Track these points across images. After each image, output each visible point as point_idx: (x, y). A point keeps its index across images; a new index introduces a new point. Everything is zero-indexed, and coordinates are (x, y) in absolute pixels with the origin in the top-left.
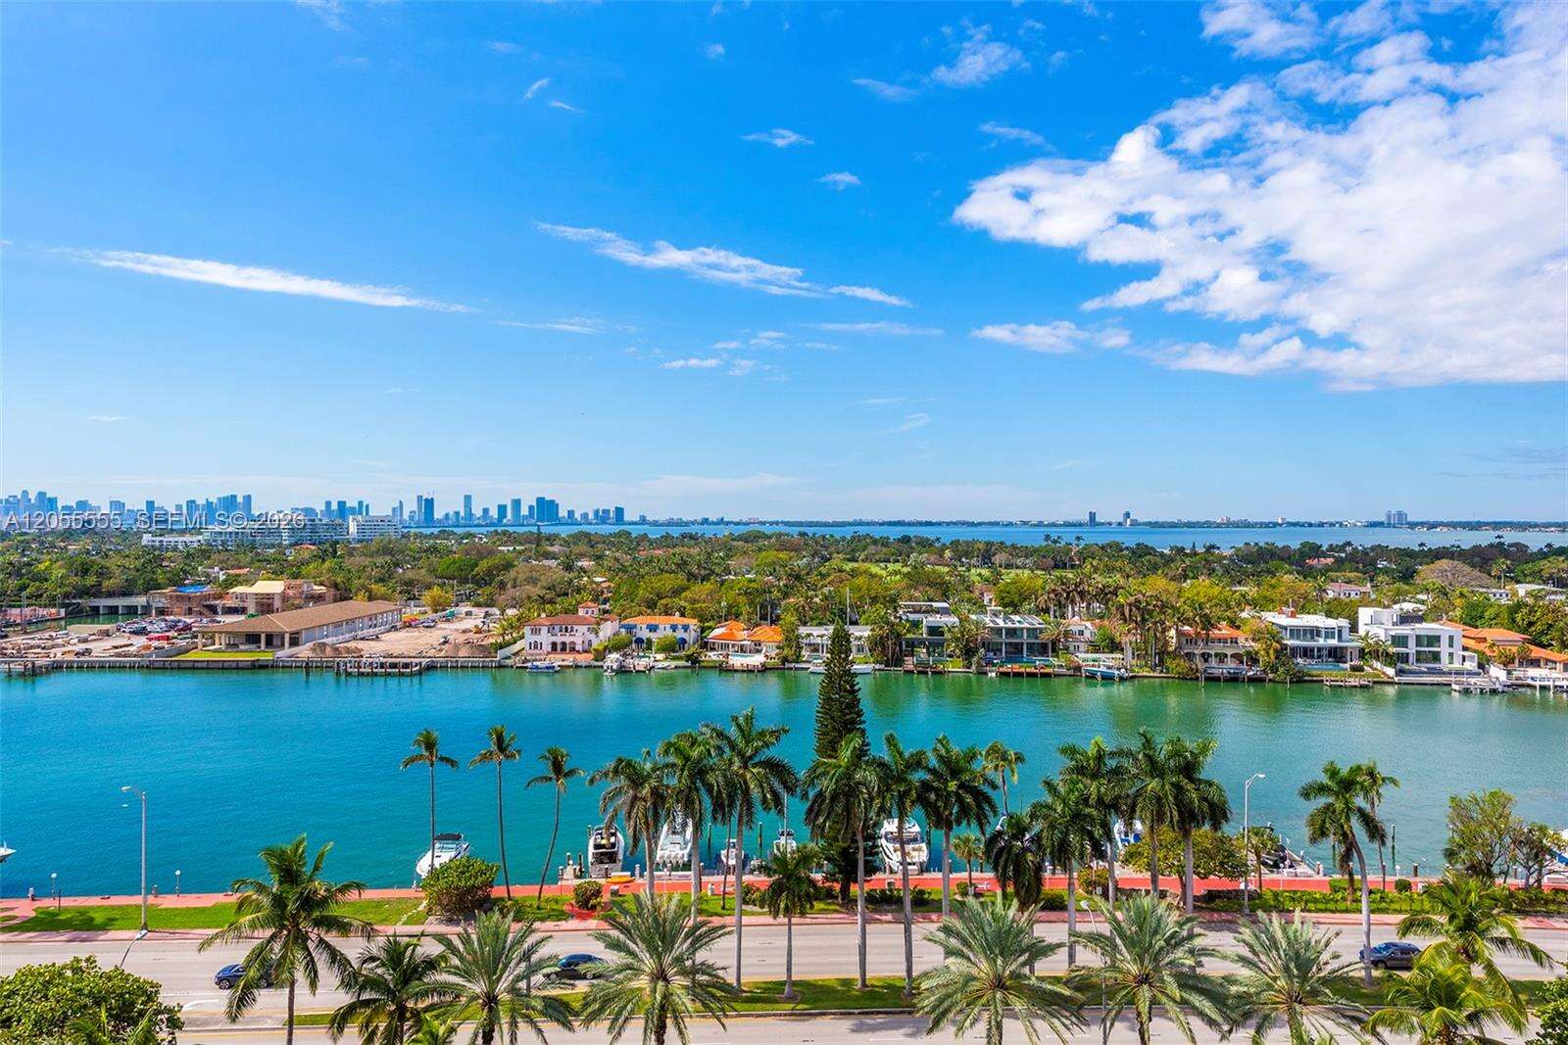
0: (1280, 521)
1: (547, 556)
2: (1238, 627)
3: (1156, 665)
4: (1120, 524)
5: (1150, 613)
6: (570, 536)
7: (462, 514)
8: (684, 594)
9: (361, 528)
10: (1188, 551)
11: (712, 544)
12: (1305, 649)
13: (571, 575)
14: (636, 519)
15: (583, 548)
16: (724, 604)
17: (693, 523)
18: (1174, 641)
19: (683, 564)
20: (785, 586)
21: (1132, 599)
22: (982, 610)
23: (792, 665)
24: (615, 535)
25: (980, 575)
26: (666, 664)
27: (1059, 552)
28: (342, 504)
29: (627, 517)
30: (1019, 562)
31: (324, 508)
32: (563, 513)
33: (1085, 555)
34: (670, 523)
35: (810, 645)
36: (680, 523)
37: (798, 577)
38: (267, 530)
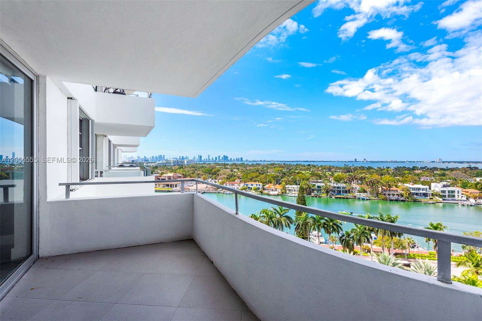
0: (406, 161)
1: (227, 168)
2: (398, 187)
3: (376, 196)
4: (363, 162)
5: (374, 184)
6: (231, 164)
7: (208, 159)
8: (258, 177)
9: (187, 162)
10: (382, 168)
11: (264, 166)
12: (416, 193)
13: (233, 173)
14: (245, 160)
15: (235, 167)
16: (268, 180)
18: (381, 190)
19: (257, 171)
20: (282, 176)
21: (369, 180)
22: (330, 182)
23: (284, 194)
24: (241, 164)
25: (328, 174)
26: (255, 193)
27: (348, 168)
28: (183, 157)
29: (243, 160)
30: (338, 171)
31: (179, 158)
32: (229, 159)
33: (355, 169)
34: (253, 161)
35: (289, 190)
36: (255, 161)
37: (284, 174)
38: (168, 162)
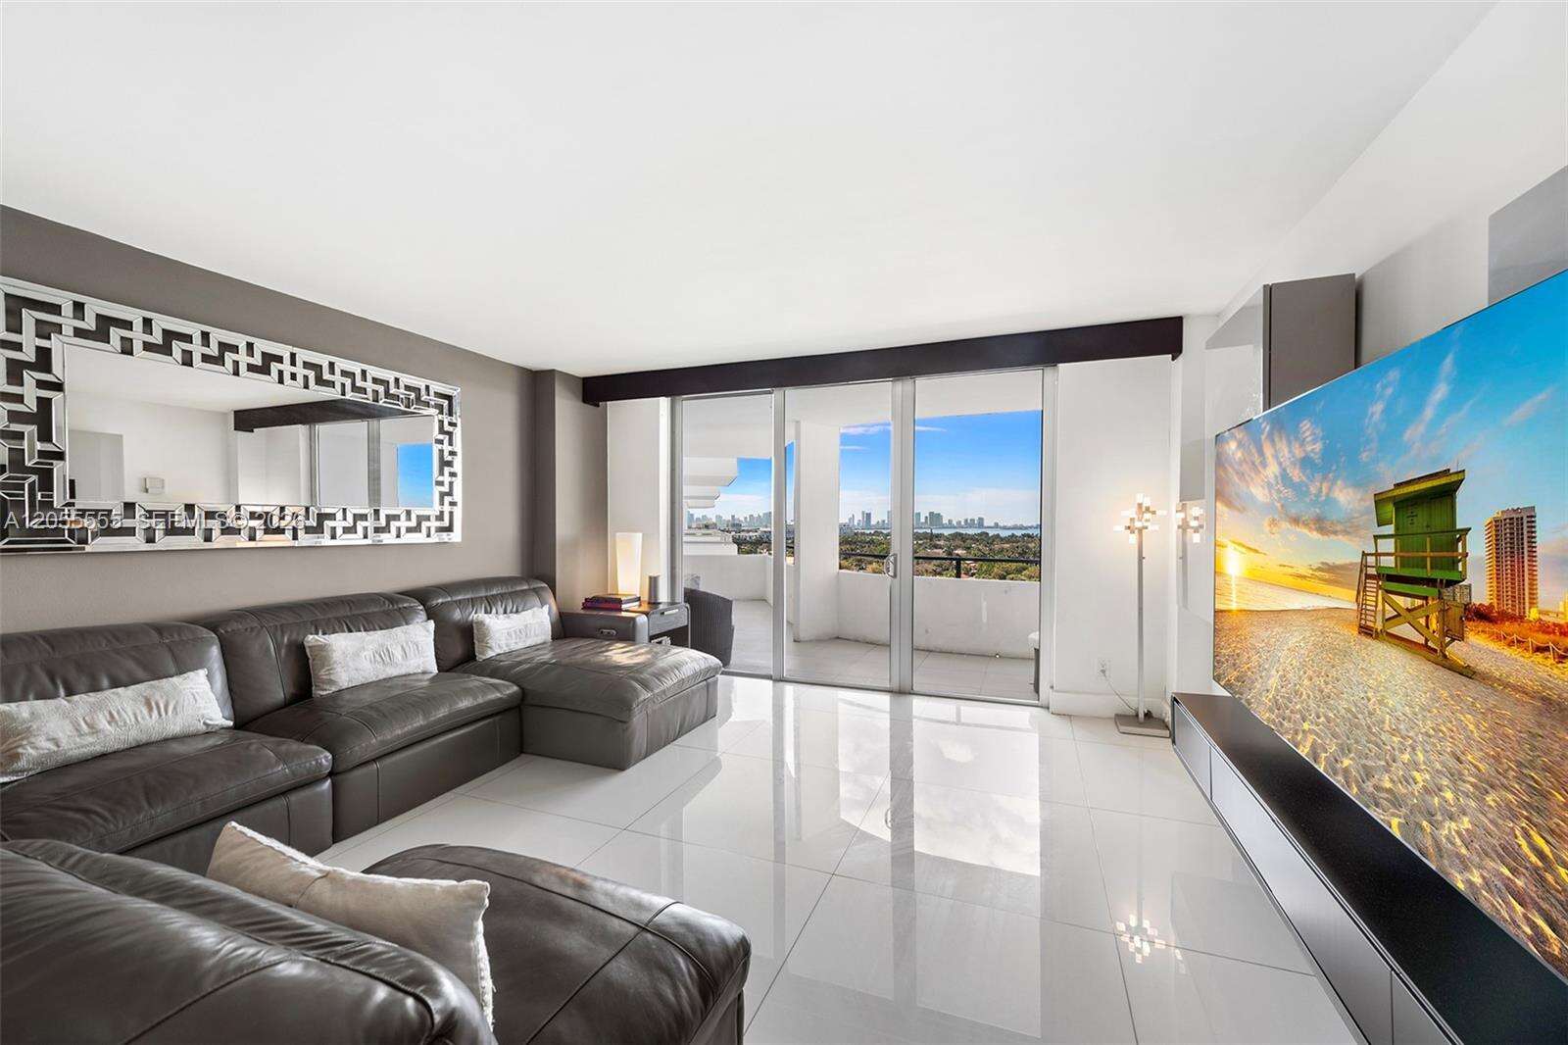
1: (936, 547)
6: (950, 536)
17: (1030, 527)
24: (981, 536)
29: (986, 523)
32: (945, 521)
